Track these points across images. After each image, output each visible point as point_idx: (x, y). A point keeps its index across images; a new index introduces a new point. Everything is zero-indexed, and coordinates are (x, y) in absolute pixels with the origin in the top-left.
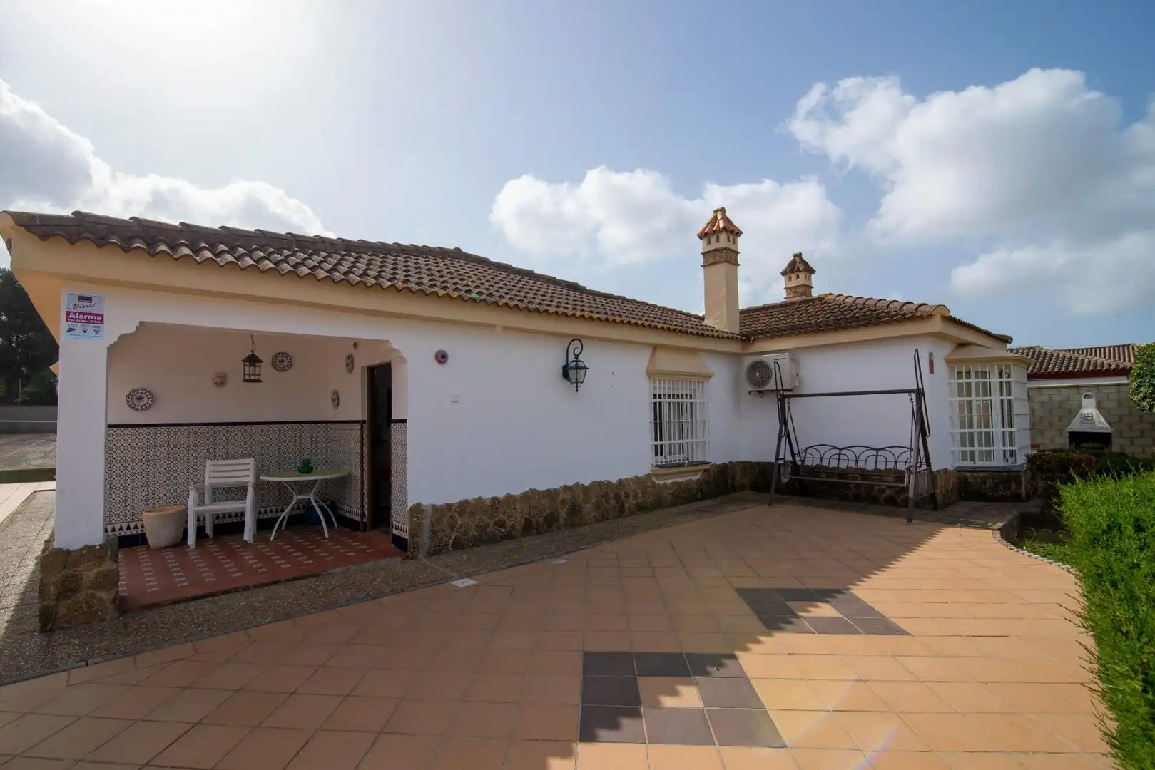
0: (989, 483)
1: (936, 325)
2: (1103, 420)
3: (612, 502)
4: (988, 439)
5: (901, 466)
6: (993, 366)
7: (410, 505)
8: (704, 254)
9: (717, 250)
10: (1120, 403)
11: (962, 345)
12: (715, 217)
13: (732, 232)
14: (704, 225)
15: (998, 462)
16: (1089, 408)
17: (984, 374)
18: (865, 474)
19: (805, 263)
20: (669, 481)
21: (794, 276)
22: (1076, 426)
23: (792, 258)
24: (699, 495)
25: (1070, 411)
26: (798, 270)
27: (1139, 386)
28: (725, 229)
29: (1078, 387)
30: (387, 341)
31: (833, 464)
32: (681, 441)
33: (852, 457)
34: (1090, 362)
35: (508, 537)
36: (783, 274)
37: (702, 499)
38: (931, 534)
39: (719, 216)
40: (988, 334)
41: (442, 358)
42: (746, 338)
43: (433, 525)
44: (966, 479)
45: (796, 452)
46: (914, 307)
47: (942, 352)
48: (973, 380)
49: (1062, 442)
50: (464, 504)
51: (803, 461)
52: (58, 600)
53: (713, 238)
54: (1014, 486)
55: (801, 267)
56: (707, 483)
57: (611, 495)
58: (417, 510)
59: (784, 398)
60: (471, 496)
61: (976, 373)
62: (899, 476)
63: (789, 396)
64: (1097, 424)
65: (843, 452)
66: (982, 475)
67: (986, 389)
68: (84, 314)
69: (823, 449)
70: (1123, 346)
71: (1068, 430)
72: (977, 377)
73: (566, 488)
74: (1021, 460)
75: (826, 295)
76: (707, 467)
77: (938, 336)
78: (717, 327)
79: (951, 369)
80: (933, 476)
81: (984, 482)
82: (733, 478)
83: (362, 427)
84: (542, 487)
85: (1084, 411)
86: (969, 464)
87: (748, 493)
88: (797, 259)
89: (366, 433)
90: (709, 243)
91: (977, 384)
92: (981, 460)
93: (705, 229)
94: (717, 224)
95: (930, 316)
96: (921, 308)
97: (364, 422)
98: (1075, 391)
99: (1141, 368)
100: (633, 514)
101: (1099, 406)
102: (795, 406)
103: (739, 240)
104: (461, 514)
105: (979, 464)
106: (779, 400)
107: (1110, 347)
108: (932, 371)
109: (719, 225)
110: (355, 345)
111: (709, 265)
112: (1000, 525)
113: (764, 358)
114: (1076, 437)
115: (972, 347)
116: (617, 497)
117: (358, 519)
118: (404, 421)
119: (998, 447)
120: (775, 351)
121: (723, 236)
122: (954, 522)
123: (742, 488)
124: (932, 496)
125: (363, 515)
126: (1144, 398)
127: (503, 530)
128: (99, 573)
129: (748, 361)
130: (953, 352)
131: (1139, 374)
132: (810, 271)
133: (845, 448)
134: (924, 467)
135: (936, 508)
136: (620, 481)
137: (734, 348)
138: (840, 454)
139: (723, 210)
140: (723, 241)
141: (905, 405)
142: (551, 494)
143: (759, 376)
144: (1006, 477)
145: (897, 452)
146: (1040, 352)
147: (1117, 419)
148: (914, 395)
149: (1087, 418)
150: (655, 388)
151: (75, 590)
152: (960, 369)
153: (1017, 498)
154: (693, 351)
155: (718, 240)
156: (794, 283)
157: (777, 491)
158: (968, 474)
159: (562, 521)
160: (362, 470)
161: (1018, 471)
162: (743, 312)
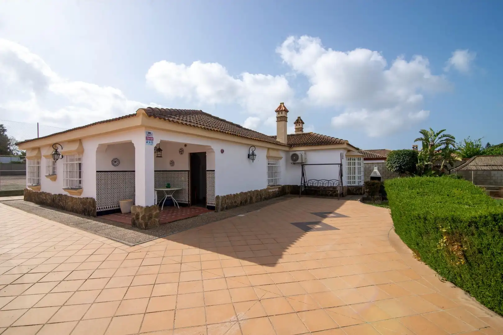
0: (355, 190)
1: (345, 146)
2: (379, 173)
3: (259, 196)
4: (354, 177)
5: (335, 185)
6: (357, 157)
7: (216, 196)
8: (277, 117)
9: (282, 117)
10: (383, 168)
11: (349, 151)
12: (281, 106)
13: (286, 111)
14: (277, 108)
15: (356, 184)
16: (376, 170)
17: (354, 160)
18: (325, 188)
19: (301, 120)
20: (271, 191)
21: (298, 125)
22: (372, 175)
23: (297, 118)
24: (278, 196)
25: (370, 170)
26: (299, 123)
27: (388, 164)
28: (284, 110)
29: (373, 163)
30: (210, 146)
31: (316, 185)
32: (272, 178)
33: (332, 183)
34: (375, 155)
35: (237, 206)
36: (294, 123)
37: (279, 196)
38: (345, 202)
39: (282, 106)
40: (354, 148)
41: (222, 151)
42: (290, 146)
43: (221, 202)
44: (349, 188)
45: (305, 181)
46: (339, 140)
47: (345, 153)
48: (352, 161)
49: (369, 180)
50: (228, 196)
51: (307, 184)
52: (148, 221)
53: (280, 113)
54: (360, 191)
55: (300, 122)
56: (280, 191)
57: (259, 194)
58: (218, 197)
59: (303, 165)
60: (229, 194)
61: (353, 159)
62: (334, 188)
63: (304, 165)
64: (378, 174)
65: (329, 181)
66: (353, 188)
67: (354, 164)
68: (150, 137)
69: (313, 181)
70: (383, 150)
71: (370, 176)
72: (353, 160)
73: (249, 192)
74: (362, 184)
75: (311, 133)
76: (279, 187)
77: (345, 149)
78: (281, 142)
79: (346, 158)
80: (343, 187)
81: (353, 190)
82: (286, 190)
83: (188, 173)
84: (244, 192)
85: (375, 170)
86: (350, 185)
87: (289, 195)
88: (299, 119)
89: (189, 174)
90: (279, 114)
91: (353, 162)
92: (353, 183)
93: (278, 109)
94: (281, 108)
95: (344, 143)
96: (341, 141)
97: (189, 171)
98: (372, 164)
99: (389, 158)
100: (264, 200)
101: (378, 170)
102: (306, 167)
103: (288, 113)
104: (227, 199)
105: (352, 185)
106: (302, 166)
107: (379, 150)
108: (343, 159)
109: (282, 109)
110: (186, 145)
111: (279, 121)
112: (359, 200)
113: (297, 153)
114: (373, 178)
115: (352, 152)
116: (260, 195)
117: (187, 203)
118: (214, 171)
119: (357, 180)
120: (300, 151)
121: (284, 112)
122: (349, 200)
123: (288, 193)
124: (342, 193)
125: (189, 201)
126: (389, 167)
127: (236, 204)
128: (156, 213)
129: (291, 153)
130: (347, 153)
131: (388, 160)
132: (303, 123)
133: (320, 180)
134: (341, 185)
135: (343, 196)
136: (261, 190)
137: (287, 149)
138: (328, 182)
139: (283, 103)
140: (283, 114)
141: (337, 168)
142: (246, 193)
143: (295, 158)
144: (358, 188)
145: (334, 181)
146: (362, 151)
147: (382, 173)
148: (340, 165)
149: (375, 172)
150: (269, 162)
151: (151, 218)
152: (349, 158)
153: (361, 194)
154: (278, 150)
155: (282, 113)
156: (298, 127)
157: (301, 194)
158: (350, 188)
159: (248, 202)
160: (189, 186)
161: (361, 187)
162: (288, 136)
